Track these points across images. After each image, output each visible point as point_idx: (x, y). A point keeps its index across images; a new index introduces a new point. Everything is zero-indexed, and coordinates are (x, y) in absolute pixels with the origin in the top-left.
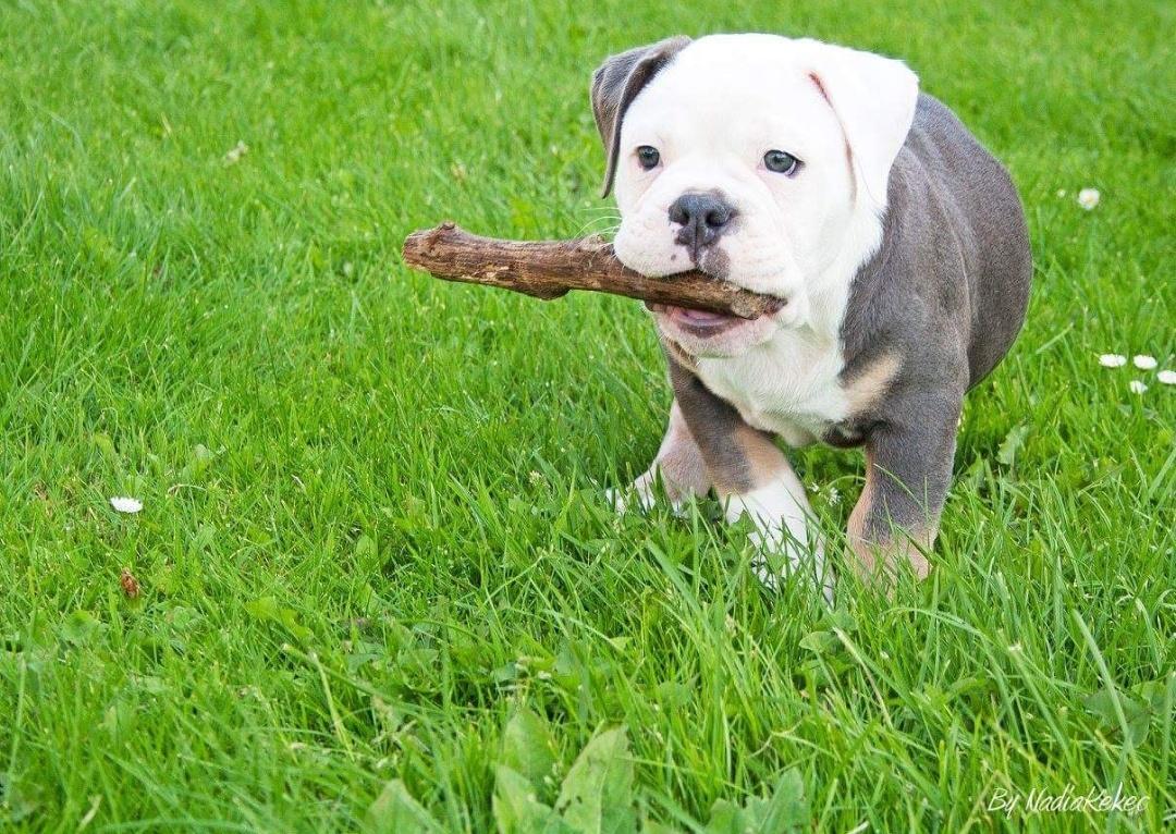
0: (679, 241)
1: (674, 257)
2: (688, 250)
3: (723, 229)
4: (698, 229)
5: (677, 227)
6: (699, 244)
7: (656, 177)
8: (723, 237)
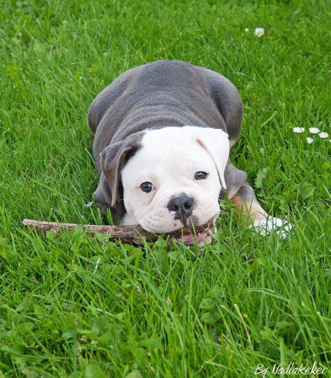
0: (176, 218)
1: (175, 225)
2: (180, 221)
3: (192, 208)
4: (183, 212)
5: (173, 213)
6: (185, 217)
7: (154, 194)
8: (193, 211)
